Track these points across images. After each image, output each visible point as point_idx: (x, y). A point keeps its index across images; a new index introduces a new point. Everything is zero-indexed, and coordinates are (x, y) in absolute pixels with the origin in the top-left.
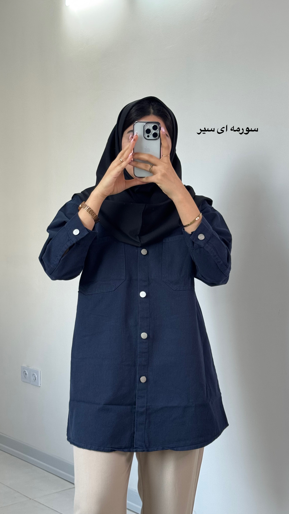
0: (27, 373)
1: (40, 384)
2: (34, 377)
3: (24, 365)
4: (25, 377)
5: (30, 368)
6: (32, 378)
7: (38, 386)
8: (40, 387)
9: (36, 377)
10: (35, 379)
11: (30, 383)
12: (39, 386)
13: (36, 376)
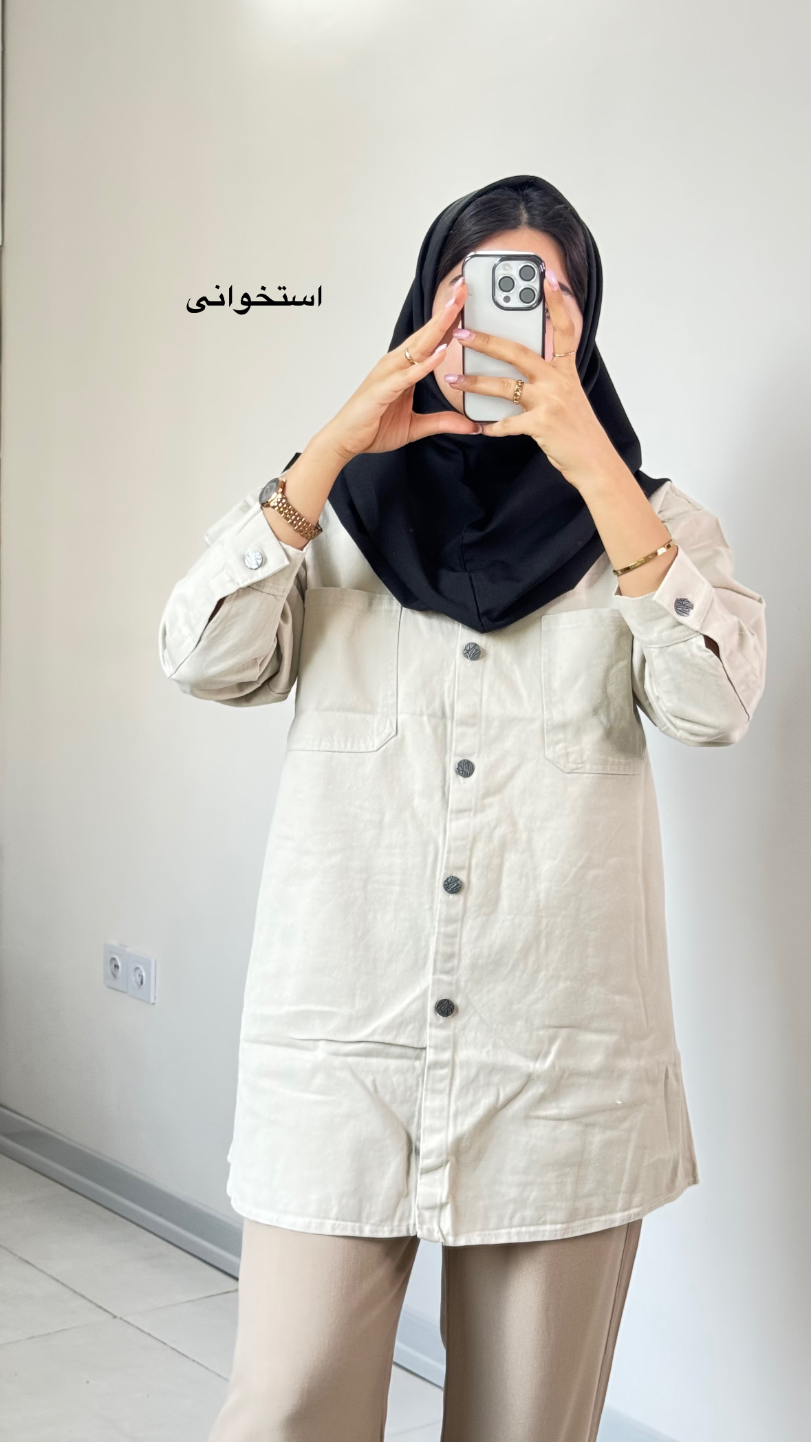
0: (120, 965)
1: (155, 998)
2: (140, 975)
3: (114, 942)
4: (115, 976)
5: (128, 950)
6: (134, 979)
7: (148, 1002)
8: (153, 1004)
9: (142, 976)
10: (142, 982)
11: (126, 993)
12: (152, 1001)
13: (144, 974)
